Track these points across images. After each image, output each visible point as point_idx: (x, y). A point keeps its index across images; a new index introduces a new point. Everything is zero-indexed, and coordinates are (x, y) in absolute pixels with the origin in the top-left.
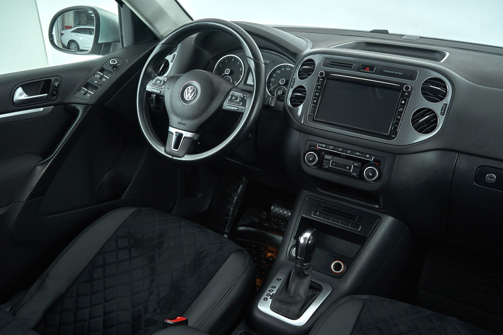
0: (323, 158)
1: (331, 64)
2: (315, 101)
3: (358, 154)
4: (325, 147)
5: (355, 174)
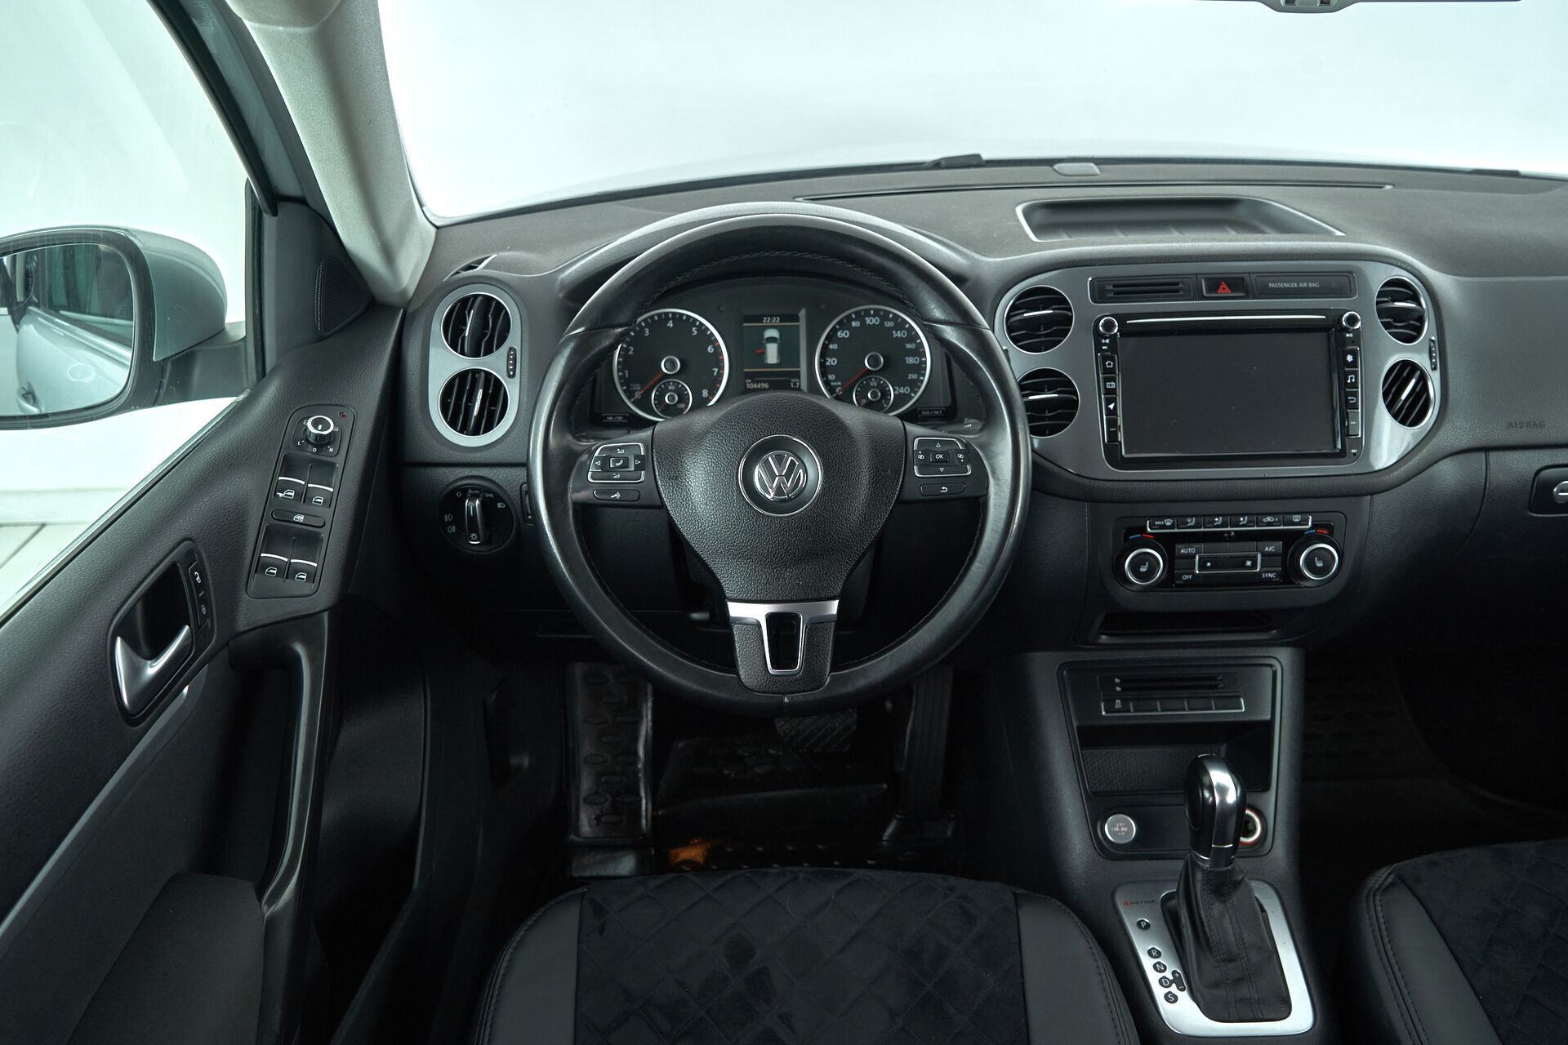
0: (1177, 558)
1: (1116, 293)
2: (1111, 406)
3: (1269, 520)
4: (1172, 527)
5: (1271, 575)
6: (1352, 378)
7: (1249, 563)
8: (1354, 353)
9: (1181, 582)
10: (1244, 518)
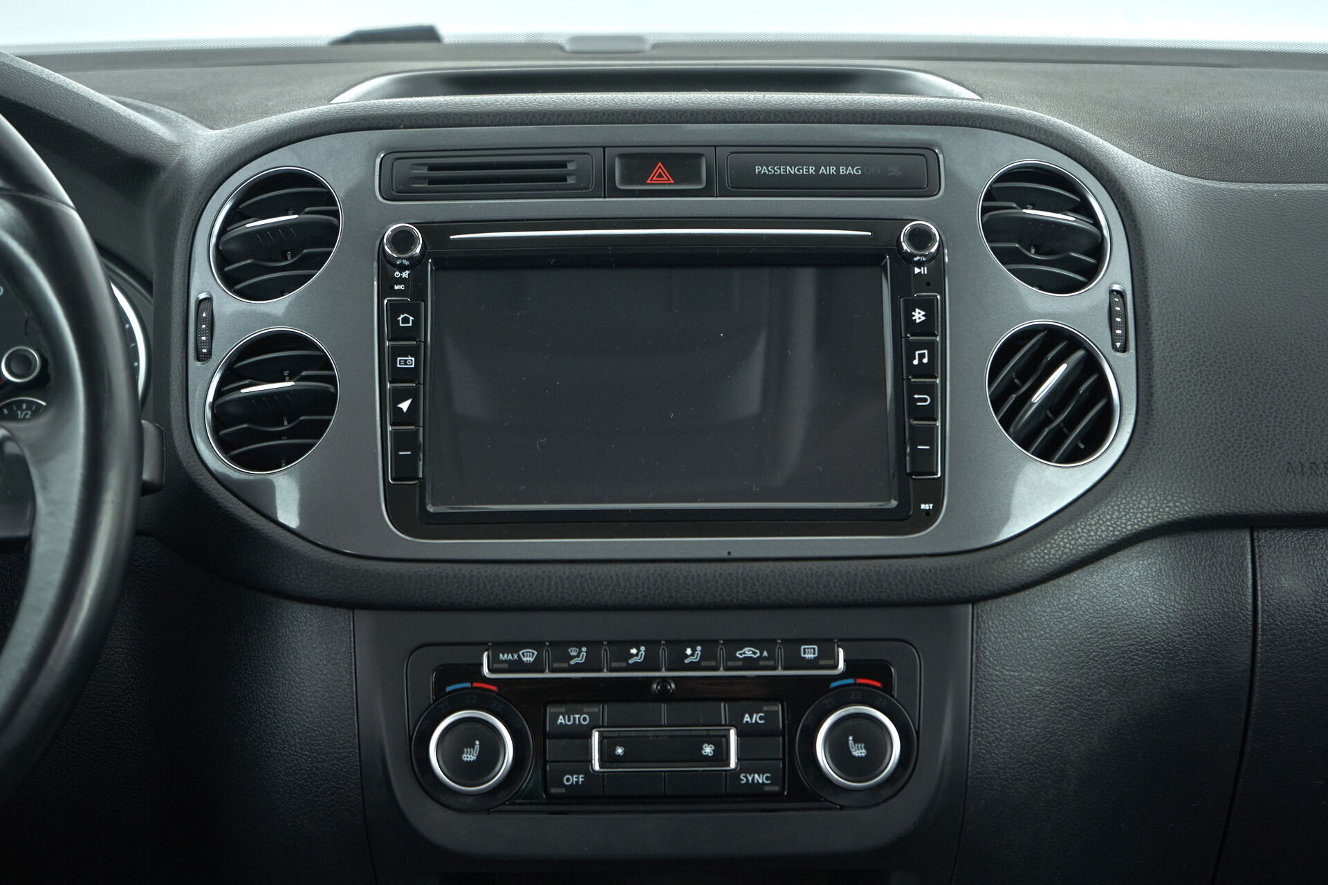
0: (543, 735)
1: (432, 181)
2: (405, 406)
3: (749, 654)
4: (536, 667)
5: (759, 778)
6: (922, 356)
7: (708, 750)
8: (928, 306)
9: (563, 790)
10: (694, 650)
